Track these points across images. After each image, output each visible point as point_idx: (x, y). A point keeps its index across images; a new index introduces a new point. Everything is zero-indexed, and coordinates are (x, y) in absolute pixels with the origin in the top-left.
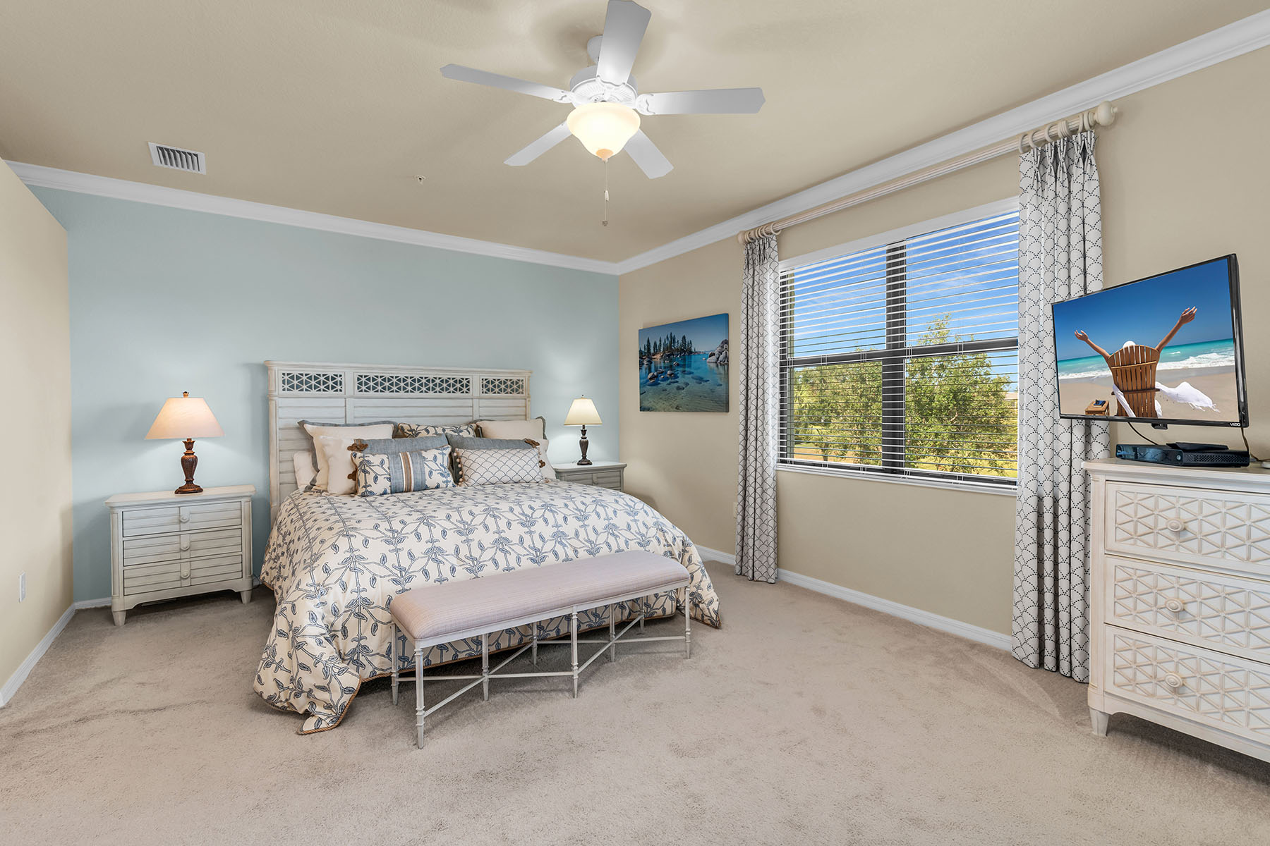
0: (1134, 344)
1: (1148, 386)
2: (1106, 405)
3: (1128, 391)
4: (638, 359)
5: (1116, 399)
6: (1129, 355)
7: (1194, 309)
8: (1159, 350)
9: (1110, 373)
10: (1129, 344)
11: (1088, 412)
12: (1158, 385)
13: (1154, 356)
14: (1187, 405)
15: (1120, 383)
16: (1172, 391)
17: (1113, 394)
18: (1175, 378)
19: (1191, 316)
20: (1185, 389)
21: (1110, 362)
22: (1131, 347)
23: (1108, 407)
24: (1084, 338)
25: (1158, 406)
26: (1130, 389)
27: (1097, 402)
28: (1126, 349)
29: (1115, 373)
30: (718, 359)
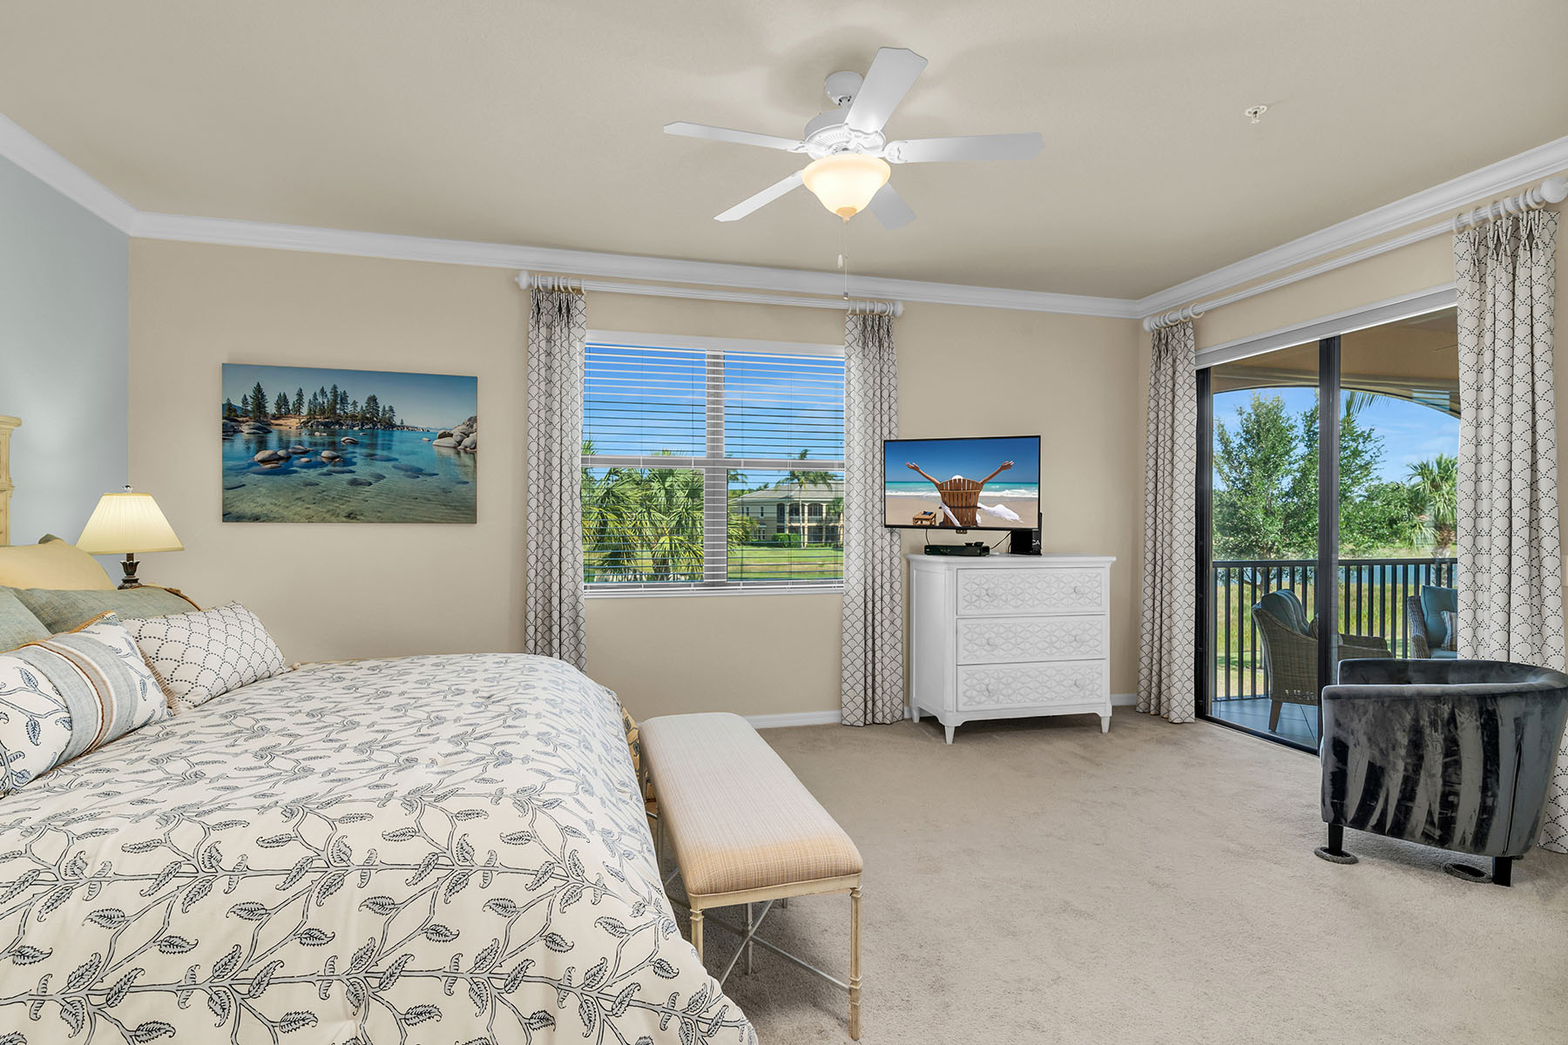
0: (962, 478)
1: (972, 505)
2: (933, 515)
3: (954, 507)
4: (221, 421)
5: (942, 512)
6: (956, 485)
7: (1012, 463)
8: (983, 483)
9: (939, 494)
10: (957, 477)
11: (916, 519)
12: (979, 505)
13: (979, 487)
14: (1001, 518)
15: (948, 502)
16: (991, 509)
17: (940, 508)
18: (992, 502)
19: (1009, 466)
20: (1000, 509)
21: (940, 487)
22: (960, 480)
23: (935, 517)
24: (916, 468)
25: (978, 518)
26: (956, 505)
27: (925, 513)
28: (955, 480)
29: (943, 495)
30: (460, 443)
